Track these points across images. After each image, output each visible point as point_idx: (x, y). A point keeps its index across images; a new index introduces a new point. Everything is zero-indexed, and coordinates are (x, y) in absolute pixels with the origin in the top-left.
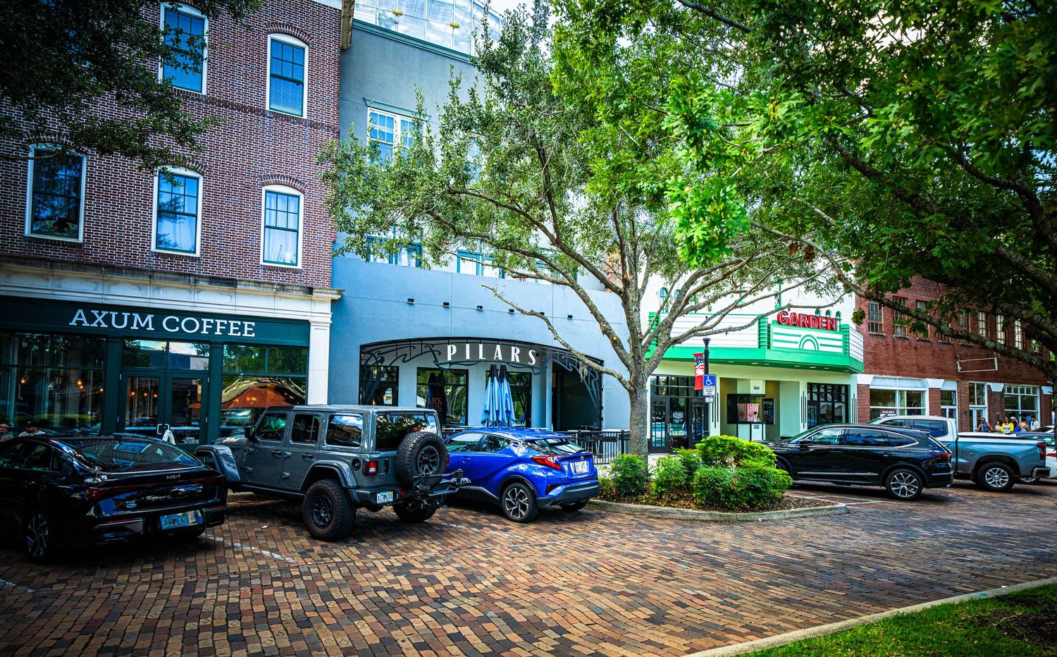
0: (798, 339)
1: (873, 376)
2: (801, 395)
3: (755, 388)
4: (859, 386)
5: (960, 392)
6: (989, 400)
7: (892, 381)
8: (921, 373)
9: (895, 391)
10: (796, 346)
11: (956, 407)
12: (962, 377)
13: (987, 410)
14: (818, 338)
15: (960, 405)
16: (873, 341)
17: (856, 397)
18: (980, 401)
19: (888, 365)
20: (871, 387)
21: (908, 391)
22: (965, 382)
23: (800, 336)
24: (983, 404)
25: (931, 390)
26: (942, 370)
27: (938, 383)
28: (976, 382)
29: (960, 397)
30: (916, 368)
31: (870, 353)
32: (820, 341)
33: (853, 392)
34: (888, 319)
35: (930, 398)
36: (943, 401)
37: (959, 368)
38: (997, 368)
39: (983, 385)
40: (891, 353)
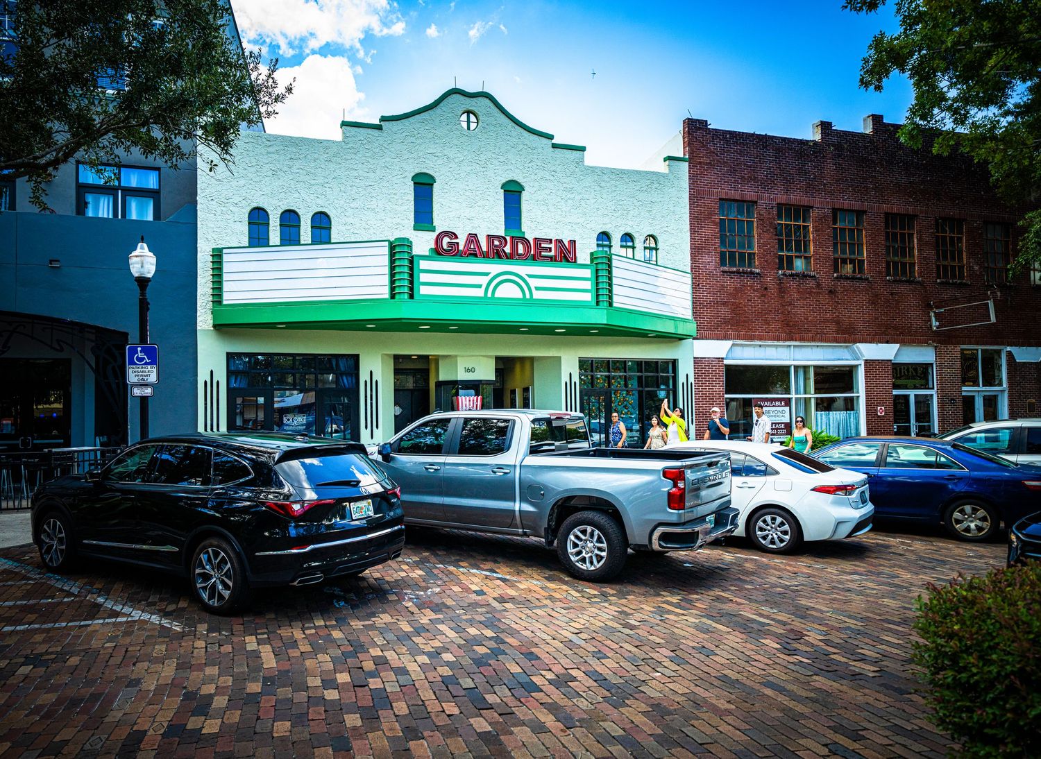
0: (484, 281)
1: (730, 343)
2: (565, 378)
3: (468, 370)
4: (697, 361)
5: (940, 365)
6: (1010, 378)
7: (780, 349)
8: (847, 334)
9: (789, 367)
10: (479, 293)
11: (933, 392)
12: (941, 339)
13: (1006, 394)
14: (530, 276)
15: (941, 390)
16: (731, 284)
17: (691, 379)
18: (990, 380)
19: (767, 322)
20: (726, 362)
21: (815, 367)
22: (950, 347)
23: (487, 274)
24: (1000, 384)
25: (868, 363)
26: (896, 328)
27: (887, 352)
28: (980, 347)
29: (940, 373)
30: (833, 327)
31: (725, 304)
32: (534, 283)
33: (686, 371)
34: (764, 244)
35: (866, 377)
36: (899, 382)
37: (935, 323)
38: (993, 319)
39: (999, 352)
40: (775, 303)
